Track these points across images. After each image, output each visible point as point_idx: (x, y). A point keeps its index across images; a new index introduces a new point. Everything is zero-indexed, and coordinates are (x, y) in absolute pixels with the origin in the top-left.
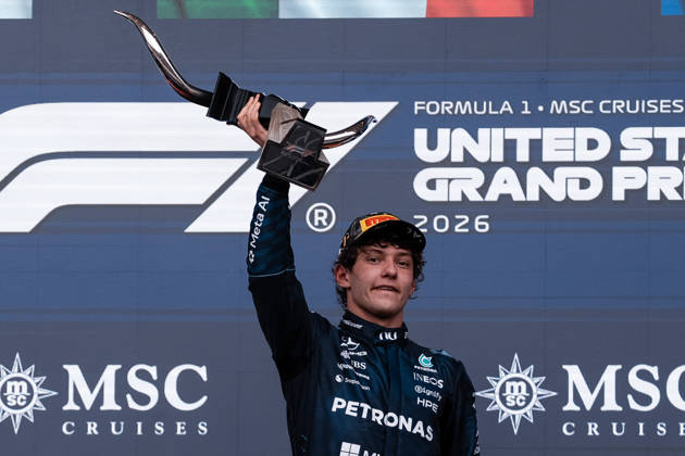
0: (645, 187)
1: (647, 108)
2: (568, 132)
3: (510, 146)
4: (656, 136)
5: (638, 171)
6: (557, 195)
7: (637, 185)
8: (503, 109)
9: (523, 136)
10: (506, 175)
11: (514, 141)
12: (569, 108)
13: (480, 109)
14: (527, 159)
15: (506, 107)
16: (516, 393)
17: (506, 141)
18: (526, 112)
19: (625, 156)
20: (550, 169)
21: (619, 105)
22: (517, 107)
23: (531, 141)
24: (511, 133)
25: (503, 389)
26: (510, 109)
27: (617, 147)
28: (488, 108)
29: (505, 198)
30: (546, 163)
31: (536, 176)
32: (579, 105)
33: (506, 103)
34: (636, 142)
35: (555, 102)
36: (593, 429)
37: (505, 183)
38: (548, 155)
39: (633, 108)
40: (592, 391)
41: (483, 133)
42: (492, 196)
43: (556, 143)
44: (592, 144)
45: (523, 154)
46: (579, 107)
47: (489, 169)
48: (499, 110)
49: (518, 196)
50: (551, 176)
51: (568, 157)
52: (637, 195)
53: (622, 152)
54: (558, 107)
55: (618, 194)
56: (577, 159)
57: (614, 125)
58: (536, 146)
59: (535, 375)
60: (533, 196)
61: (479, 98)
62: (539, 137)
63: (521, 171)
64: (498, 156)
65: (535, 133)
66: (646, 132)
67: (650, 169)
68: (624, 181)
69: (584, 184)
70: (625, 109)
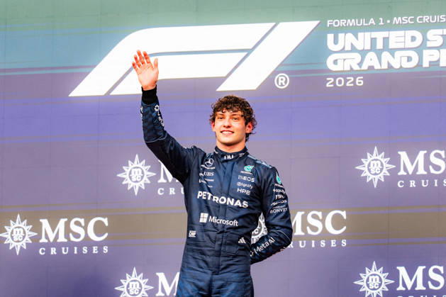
0: (439, 60)
1: (440, 19)
2: (401, 33)
3: (373, 41)
4: (445, 34)
5: (435, 52)
6: (396, 65)
7: (435, 59)
8: (370, 23)
9: (380, 36)
10: (372, 56)
11: (375, 39)
12: (402, 21)
13: (359, 23)
14: (382, 48)
15: (372, 21)
16: (375, 167)
17: (372, 39)
18: (382, 23)
19: (429, 44)
20: (392, 52)
21: (426, 19)
22: (377, 21)
23: (384, 38)
24: (374, 34)
25: (369, 165)
26: (373, 22)
27: (425, 39)
28: (363, 22)
29: (371, 68)
30: (391, 49)
31: (386, 56)
32: (407, 19)
33: (372, 19)
34: (435, 36)
35: (395, 18)
36: (413, 184)
37: (371, 61)
38: (392, 45)
39: (433, 19)
40: (412, 164)
41: (360, 35)
42: (365, 67)
43: (396, 38)
44: (413, 39)
45: (380, 45)
46: (407, 20)
47: (363, 53)
48: (368, 23)
49: (377, 67)
50: (393, 56)
51: (401, 46)
52: (435, 64)
53: (428, 42)
54: (397, 20)
55: (426, 64)
56: (407, 46)
57: (424, 28)
58: (386, 40)
59: (385, 157)
60: (385, 66)
61: (359, 17)
62: (387, 36)
63: (379, 53)
64: (368, 47)
65: (385, 34)
66: (440, 32)
67: (441, 50)
68: (429, 57)
69: (409, 59)
70: (429, 20)
